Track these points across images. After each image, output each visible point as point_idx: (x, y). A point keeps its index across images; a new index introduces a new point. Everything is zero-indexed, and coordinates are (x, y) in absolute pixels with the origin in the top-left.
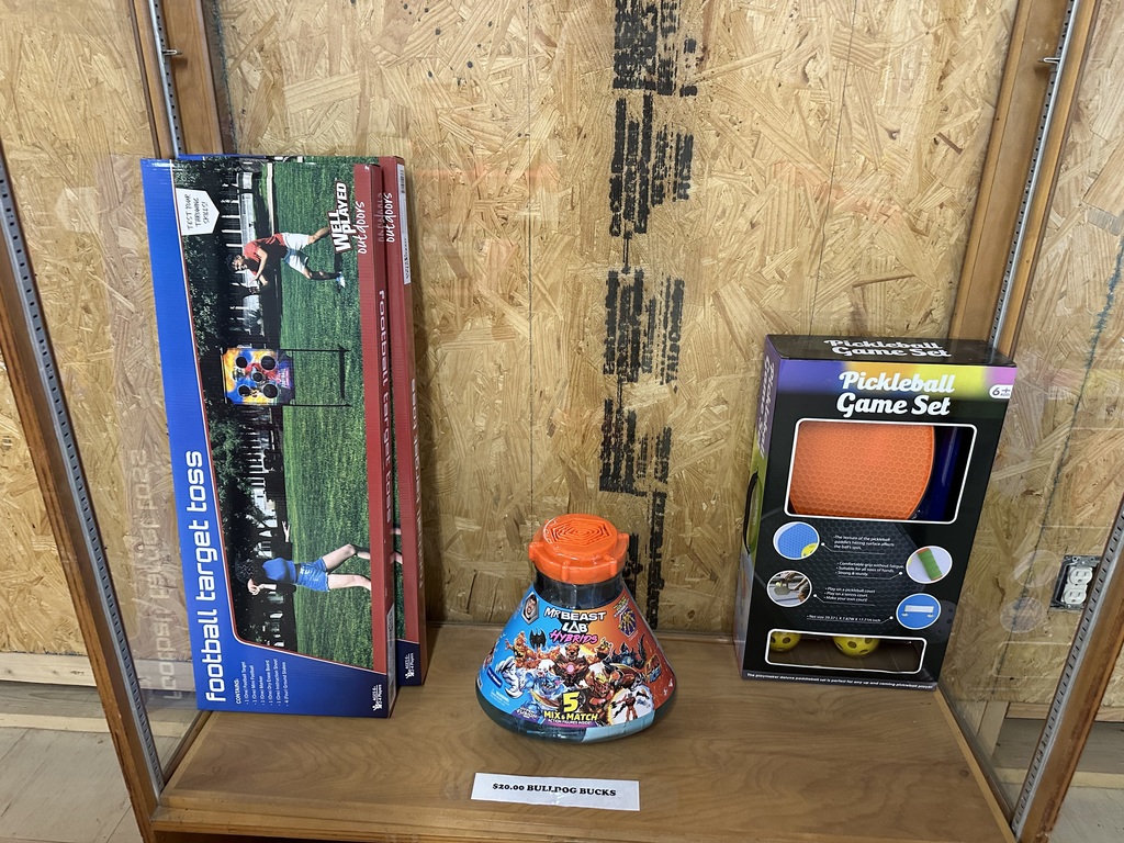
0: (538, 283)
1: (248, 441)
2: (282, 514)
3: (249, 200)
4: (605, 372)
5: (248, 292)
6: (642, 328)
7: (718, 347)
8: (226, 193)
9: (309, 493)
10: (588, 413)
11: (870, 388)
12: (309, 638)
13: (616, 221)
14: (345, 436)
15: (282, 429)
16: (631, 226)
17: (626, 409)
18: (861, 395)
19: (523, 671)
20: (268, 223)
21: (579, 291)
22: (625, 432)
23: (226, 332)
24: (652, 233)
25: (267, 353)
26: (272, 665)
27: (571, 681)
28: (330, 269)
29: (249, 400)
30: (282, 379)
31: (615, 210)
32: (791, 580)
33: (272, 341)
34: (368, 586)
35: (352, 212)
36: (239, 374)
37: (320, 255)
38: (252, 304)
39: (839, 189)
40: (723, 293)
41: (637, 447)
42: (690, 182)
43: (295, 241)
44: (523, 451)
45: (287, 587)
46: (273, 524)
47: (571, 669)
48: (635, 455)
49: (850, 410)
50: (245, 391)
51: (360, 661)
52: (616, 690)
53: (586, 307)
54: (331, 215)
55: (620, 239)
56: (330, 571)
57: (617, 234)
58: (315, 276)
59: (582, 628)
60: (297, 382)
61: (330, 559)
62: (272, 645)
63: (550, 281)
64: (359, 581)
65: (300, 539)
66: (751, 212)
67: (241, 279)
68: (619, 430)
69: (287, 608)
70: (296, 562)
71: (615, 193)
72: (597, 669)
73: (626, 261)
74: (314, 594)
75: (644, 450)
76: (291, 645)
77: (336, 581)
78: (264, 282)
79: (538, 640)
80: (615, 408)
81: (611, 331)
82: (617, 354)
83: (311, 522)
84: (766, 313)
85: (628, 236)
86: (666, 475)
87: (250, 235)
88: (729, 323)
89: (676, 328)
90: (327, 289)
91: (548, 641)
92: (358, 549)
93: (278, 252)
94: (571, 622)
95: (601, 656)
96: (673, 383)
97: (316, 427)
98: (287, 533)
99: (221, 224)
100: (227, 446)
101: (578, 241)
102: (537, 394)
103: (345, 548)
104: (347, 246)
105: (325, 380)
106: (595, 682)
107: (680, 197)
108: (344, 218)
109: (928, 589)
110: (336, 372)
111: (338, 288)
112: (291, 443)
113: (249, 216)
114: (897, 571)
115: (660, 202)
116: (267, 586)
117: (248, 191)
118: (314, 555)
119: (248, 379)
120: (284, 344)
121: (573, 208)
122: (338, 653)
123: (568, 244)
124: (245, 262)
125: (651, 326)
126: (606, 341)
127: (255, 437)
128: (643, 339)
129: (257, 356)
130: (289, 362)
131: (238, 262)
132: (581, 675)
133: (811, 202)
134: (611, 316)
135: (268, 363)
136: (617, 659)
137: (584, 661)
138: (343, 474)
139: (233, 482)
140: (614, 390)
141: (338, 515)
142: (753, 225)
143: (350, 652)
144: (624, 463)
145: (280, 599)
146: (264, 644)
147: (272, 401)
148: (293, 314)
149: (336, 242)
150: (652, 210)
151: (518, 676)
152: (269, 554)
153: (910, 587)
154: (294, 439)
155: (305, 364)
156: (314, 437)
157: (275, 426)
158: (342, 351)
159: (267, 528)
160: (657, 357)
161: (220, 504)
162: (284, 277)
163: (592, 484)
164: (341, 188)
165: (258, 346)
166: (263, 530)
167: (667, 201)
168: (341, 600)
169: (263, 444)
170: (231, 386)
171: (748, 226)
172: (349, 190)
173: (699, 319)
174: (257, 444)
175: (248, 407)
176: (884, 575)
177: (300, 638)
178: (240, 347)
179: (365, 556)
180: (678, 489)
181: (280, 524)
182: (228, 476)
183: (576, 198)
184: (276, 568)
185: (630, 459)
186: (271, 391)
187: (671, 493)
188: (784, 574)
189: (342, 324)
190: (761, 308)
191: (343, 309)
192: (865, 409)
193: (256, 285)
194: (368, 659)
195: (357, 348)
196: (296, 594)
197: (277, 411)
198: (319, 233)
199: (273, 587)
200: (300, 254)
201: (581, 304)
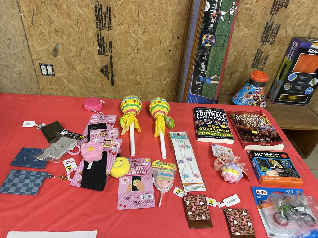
0: (252, 23)
1: (204, 54)
2: (206, 68)
3: (217, 4)
4: (260, 43)
5: (211, 23)
6: (270, 34)
7: (283, 39)
8: (213, 2)
9: (212, 64)
10: (254, 51)
11: (315, 48)
12: (204, 93)
13: (272, 11)
14: (222, 53)
15: (211, 51)
16: (274, 13)
17: (261, 51)
18: (313, 49)
19: (246, 99)
20: (219, 9)
21: (260, 25)
22: (260, 56)
23: (205, 31)
24: (278, 14)
25: (212, 36)
26: (196, 98)
27: (255, 100)
28: (228, 19)
29: (206, 45)
30: (213, 41)
31: (272, 9)
32: (289, 84)
33: (213, 34)
34: (218, 83)
35: (235, 8)
36: (206, 40)
37: (227, 16)
38: (212, 25)
39: (315, 8)
40: (287, 28)
41: (261, 59)
42: (288, 5)
43: (223, 13)
44: (238, 59)
45: (203, 83)
46: (204, 70)
47: (256, 98)
48: (260, 60)
49: (310, 52)
50: (206, 43)
51: (213, 97)
52: (262, 102)
53: (260, 29)
54: (231, 8)
55: (271, 15)
56: (212, 80)
57: (271, 14)
58: (225, 21)
59: (260, 91)
60: (216, 42)
61: (212, 78)
62: (197, 94)
63: (254, 23)
64: (217, 82)
65: (208, 74)
66: (297, 12)
67: (211, 20)
68: (259, 55)
69: (202, 87)
70: (206, 78)
71: (273, 6)
72: (260, 98)
73: (271, 20)
74: (208, 84)
75: (262, 60)
76: (201, 94)
77: (212, 82)
78: (215, 21)
79: (250, 93)
80: (259, 51)
81: (264, 34)
82: (263, 39)
83: (211, 70)
84: (294, 32)
85: (273, 15)
86: (264, 65)
87: (215, 11)
88: (286, 34)
89: (276, 34)
90: (226, 23)
91: (253, 93)
92: (218, 76)
93: (219, 15)
94: (258, 90)
95: (261, 96)
96: (272, 46)
97: (217, 51)
98: (206, 72)
99: (210, 9)
100: (199, 54)
101: (263, 15)
102: (245, 47)
103: (216, 75)
104: (232, 15)
105: (221, 41)
106: (259, 101)
107: (285, 7)
108: (233, 9)
109: (312, 87)
110: (223, 40)
111: (228, 23)
112: (211, 54)
113: (216, 8)
114: (308, 83)
115: (281, 8)
116: (199, 83)
117: (217, 2)
118: (210, 76)
119: (207, 41)
120: (216, 34)
121: (264, 8)
122: (209, 96)
123: (261, 16)
124: (213, 17)
125: (272, 34)
126: (262, 36)
127: (205, 53)
128: (269, 36)
129: (210, 36)
130: (215, 38)
131: (211, 17)
132: (257, 99)
133: (309, 10)
134: (265, 31)
135: (212, 38)
136: (263, 97)
137: (258, 97)
138: (219, 61)
139: (198, 61)
140: (260, 46)
141: (216, 69)
142: (297, 14)
143: (211, 96)
144: (257, 62)
145: (201, 85)
146: (196, 94)
147: (210, 45)
148: (219, 28)
149: (230, 14)
150: (279, 10)
151: (245, 100)
152: (201, 76)
153: (309, 86)
154: (212, 53)
155: (218, 38)
156: (216, 53)
157: (210, 51)
158: (226, 36)
159: (202, 71)
160: (271, 40)
161: (195, 66)
162: (219, 21)
163: (250, 66)
164: (234, 3)
165: (211, 34)
166: (201, 71)
167: (283, 8)
168: (212, 86)
169: (206, 54)
170: (203, 42)
171: (296, 14)
172: (235, 3)
173: (281, 32)
174: (205, 54)
175: (206, 46)
176: (305, 84)
177: (203, 93)
178: (207, 34)
179: (219, 77)
180: (266, 68)
181: (205, 70)
182: (198, 60)
183: (265, 6)
184: (202, 79)
185: (259, 61)
186: (211, 44)
187: (264, 69)
188: (288, 83)
189: (227, 31)
190: (293, 31)
191: (228, 27)
192: (313, 52)
193: (213, 22)
194: (214, 97)
195: (228, 35)
196: (204, 84)
197: (211, 47)
198: (228, 12)
199: (200, 83)
200: (223, 16)
201: (259, 29)
